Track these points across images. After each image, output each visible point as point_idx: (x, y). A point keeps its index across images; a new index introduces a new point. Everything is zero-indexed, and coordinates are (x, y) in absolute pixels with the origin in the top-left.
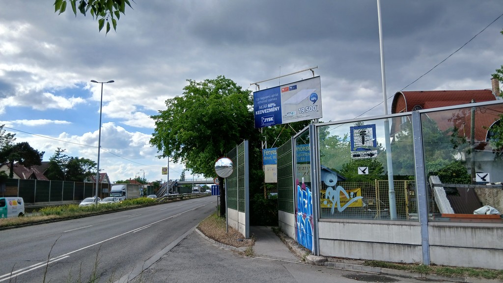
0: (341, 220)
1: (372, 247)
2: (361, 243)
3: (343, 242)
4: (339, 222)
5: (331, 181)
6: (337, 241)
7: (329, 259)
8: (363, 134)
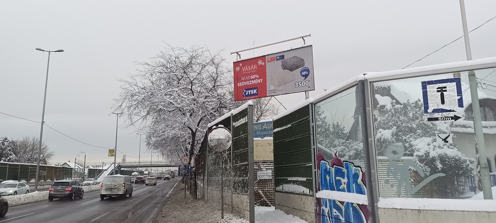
8: (442, 90)
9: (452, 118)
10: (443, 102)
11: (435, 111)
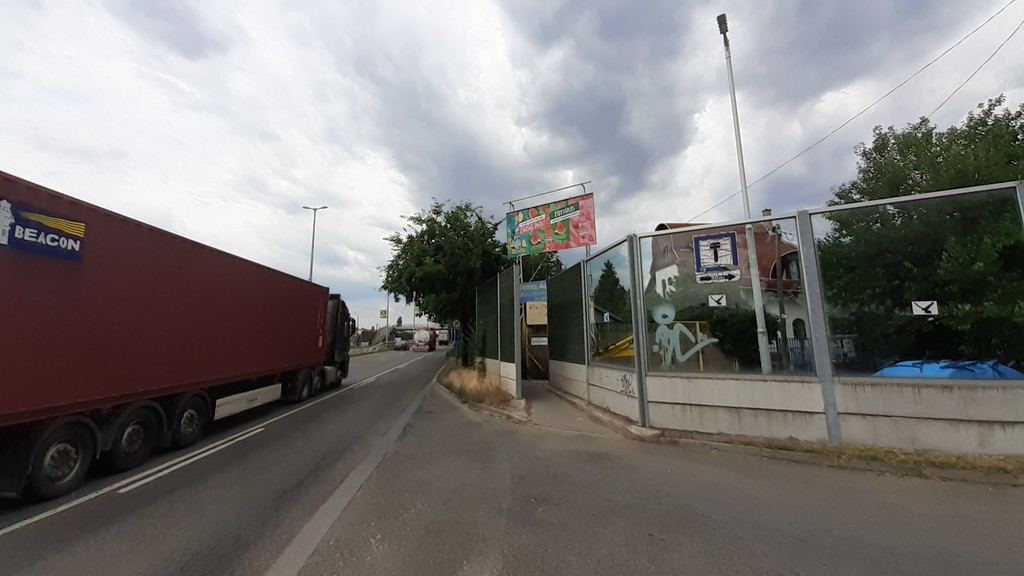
0: (684, 375)
1: (739, 417)
2: (720, 410)
3: (688, 407)
4: (681, 378)
5: (665, 316)
6: (678, 406)
7: (666, 434)
8: (715, 247)
9: (726, 277)
10: (716, 260)
11: (708, 270)
